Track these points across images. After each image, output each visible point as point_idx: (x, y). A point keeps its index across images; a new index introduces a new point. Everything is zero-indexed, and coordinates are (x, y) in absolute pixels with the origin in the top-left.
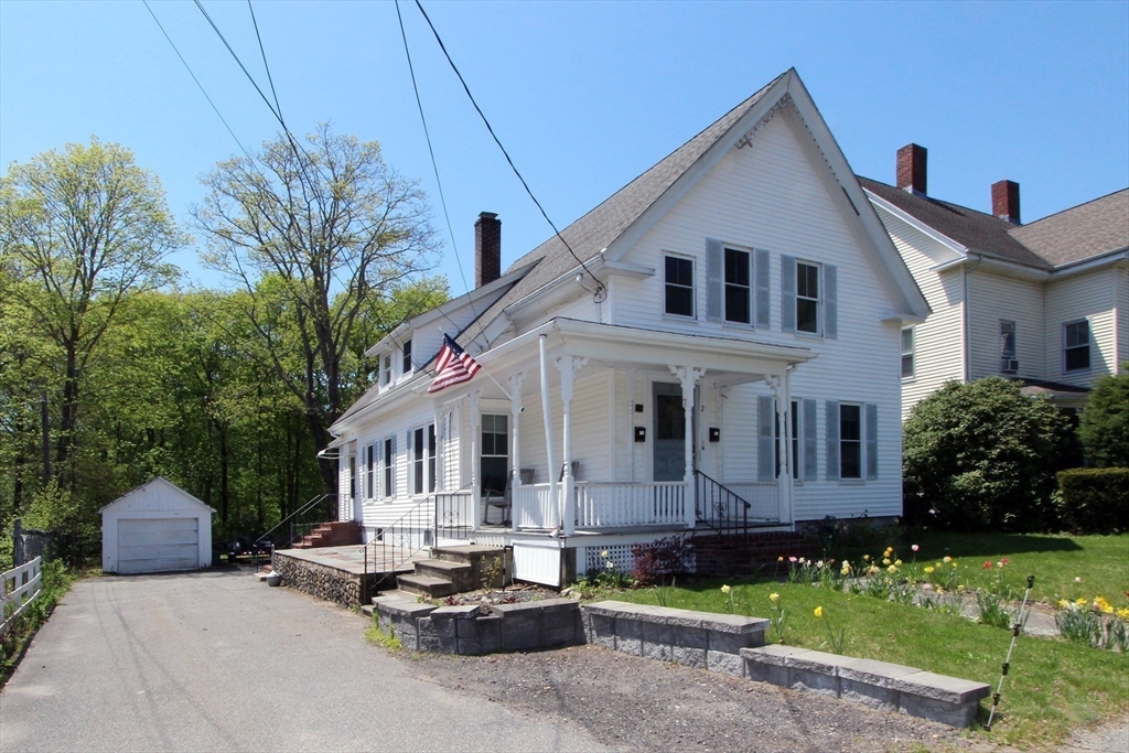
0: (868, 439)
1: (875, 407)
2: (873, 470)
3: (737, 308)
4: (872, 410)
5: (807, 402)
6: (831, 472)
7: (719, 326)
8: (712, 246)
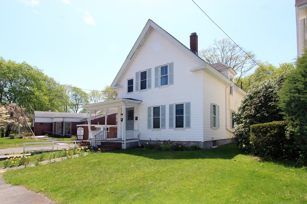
0: (186, 114)
1: (190, 103)
2: (188, 125)
3: (143, 86)
4: (188, 105)
5: (162, 106)
6: (171, 126)
7: (139, 92)
8: (137, 74)
